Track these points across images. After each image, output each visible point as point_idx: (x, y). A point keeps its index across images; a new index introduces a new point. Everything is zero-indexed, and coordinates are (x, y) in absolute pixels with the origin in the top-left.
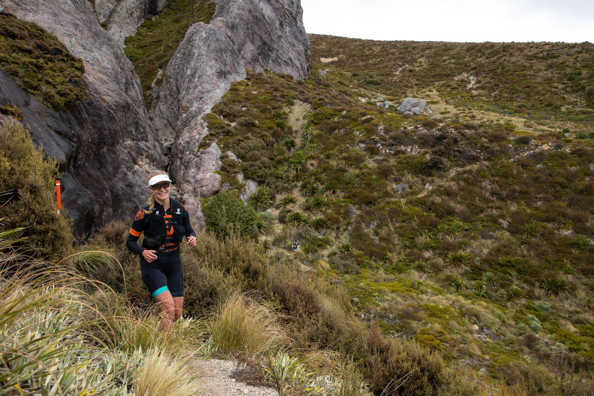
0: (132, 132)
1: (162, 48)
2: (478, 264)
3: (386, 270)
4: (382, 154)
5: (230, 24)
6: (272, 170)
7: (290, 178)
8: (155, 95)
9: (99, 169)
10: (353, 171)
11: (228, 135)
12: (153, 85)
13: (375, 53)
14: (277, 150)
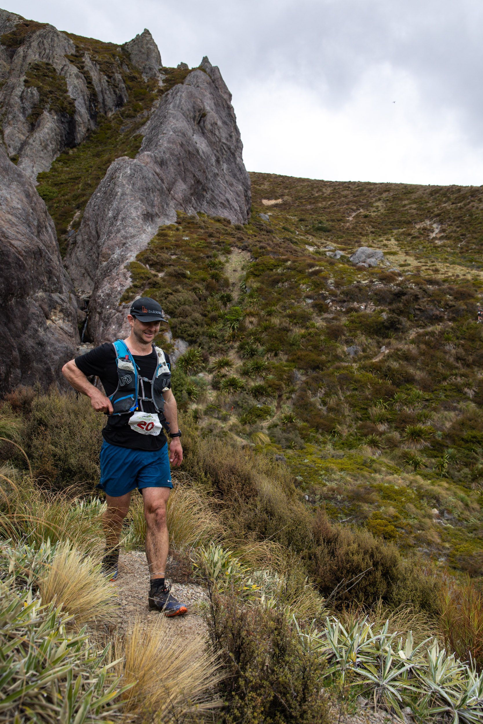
0: (44, 281)
1: (80, 185)
2: (440, 439)
3: (334, 445)
4: (332, 312)
5: (159, 160)
6: (206, 328)
7: (226, 338)
8: (71, 240)
9: (6, 324)
10: (298, 331)
11: (154, 287)
12: (69, 228)
13: (325, 195)
14: (211, 305)
